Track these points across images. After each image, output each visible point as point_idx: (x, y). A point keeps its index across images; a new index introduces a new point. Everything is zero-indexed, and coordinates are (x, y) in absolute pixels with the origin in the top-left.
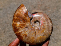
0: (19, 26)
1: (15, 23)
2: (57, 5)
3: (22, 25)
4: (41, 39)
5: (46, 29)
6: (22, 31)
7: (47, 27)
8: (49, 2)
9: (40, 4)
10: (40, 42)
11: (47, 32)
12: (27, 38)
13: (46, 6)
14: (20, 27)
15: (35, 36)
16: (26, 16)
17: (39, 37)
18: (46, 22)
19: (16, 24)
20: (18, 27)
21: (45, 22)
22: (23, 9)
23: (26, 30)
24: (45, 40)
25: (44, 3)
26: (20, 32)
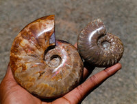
0: (24, 45)
1: (21, 38)
2: (107, 13)
3: (28, 47)
4: (44, 90)
5: (63, 78)
6: (23, 57)
7: (68, 75)
8: (89, 3)
9: (71, 8)
10: (40, 92)
11: (63, 84)
12: (24, 73)
13: (82, 13)
14: (24, 50)
15: (38, 79)
16: (45, 37)
17: (44, 83)
18: (72, 67)
19: (21, 41)
20: (20, 47)
21: (69, 66)
22: (48, 23)
23: (31, 60)
24: (50, 96)
25: (78, 6)
26: (20, 56)
